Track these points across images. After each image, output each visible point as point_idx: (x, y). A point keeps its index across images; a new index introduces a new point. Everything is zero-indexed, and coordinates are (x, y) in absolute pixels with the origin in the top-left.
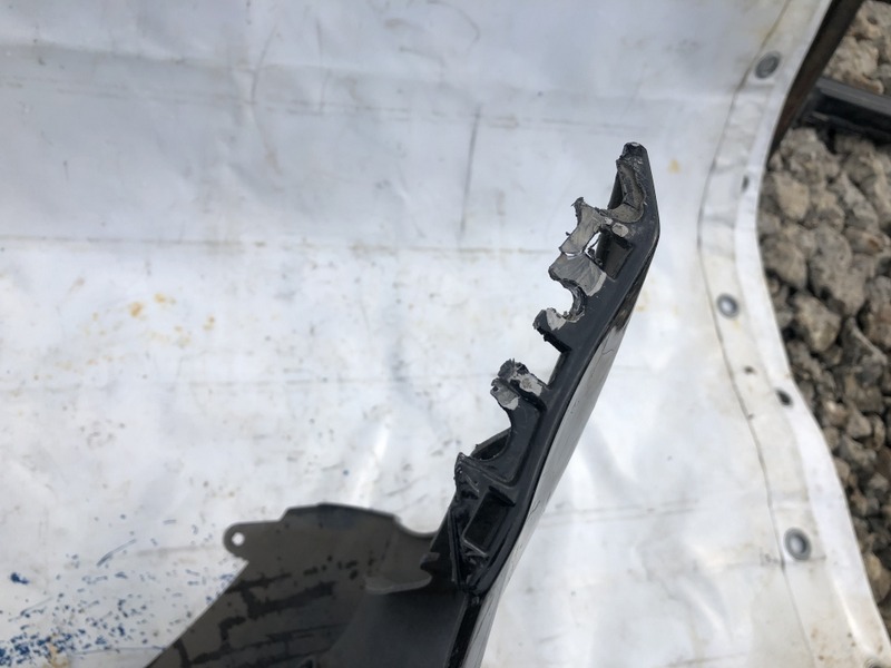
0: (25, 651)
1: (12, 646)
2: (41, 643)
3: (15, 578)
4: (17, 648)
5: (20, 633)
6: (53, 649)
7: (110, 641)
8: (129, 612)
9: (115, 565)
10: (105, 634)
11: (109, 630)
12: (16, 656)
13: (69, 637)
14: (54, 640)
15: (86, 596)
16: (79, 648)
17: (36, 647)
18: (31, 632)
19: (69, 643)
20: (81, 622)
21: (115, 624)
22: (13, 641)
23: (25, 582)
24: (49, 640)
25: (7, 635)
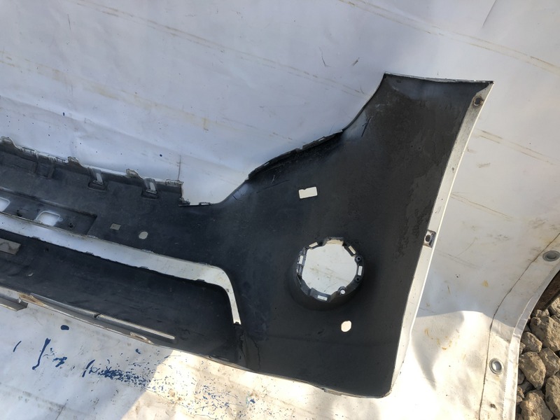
0: (129, 378)
1: (125, 374)
2: (135, 377)
3: (137, 351)
4: (127, 376)
5: (130, 371)
6: (138, 382)
7: (157, 390)
8: (167, 383)
10: (157, 386)
11: (158, 386)
12: (125, 378)
14: (140, 378)
15: (156, 368)
16: (146, 387)
17: (133, 379)
18: (134, 372)
19: (144, 383)
20: (151, 377)
21: (162, 385)
22: (127, 372)
23: (139, 353)
24: (138, 378)
25: (125, 369)
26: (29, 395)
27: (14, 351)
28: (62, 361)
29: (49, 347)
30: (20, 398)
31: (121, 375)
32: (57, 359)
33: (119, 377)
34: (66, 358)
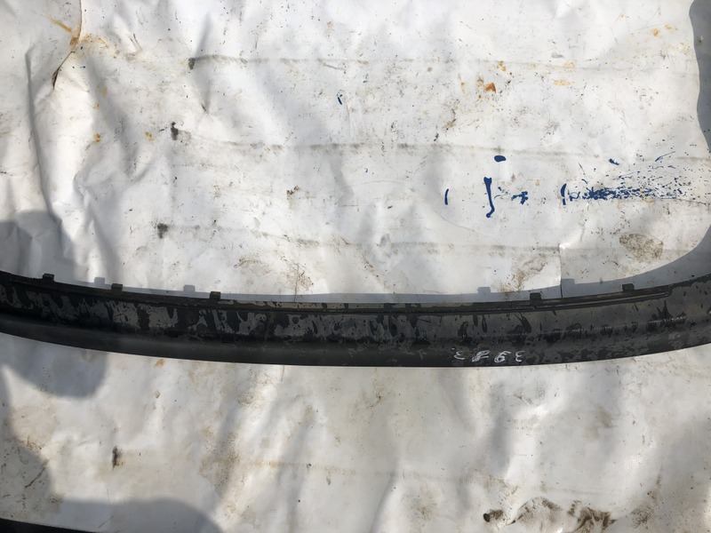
1: (618, 191)
2: (634, 191)
3: (611, 161)
4: (622, 191)
5: (621, 185)
6: (643, 195)
7: (675, 195)
8: (682, 183)
9: (665, 162)
10: (671, 192)
11: (672, 190)
12: (622, 195)
13: (651, 190)
14: (642, 190)
15: (653, 173)
16: (658, 196)
17: (632, 192)
18: (627, 186)
19: (651, 193)
20: (654, 184)
21: (675, 188)
22: (619, 188)
23: (617, 164)
24: (638, 190)
25: (614, 186)
26: (501, 247)
27: (446, 203)
28: (524, 197)
29: (493, 187)
30: (491, 255)
31: (614, 193)
32: (515, 197)
33: (611, 195)
34: (526, 193)
